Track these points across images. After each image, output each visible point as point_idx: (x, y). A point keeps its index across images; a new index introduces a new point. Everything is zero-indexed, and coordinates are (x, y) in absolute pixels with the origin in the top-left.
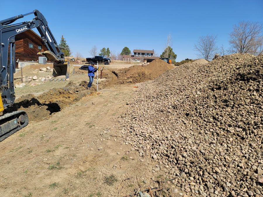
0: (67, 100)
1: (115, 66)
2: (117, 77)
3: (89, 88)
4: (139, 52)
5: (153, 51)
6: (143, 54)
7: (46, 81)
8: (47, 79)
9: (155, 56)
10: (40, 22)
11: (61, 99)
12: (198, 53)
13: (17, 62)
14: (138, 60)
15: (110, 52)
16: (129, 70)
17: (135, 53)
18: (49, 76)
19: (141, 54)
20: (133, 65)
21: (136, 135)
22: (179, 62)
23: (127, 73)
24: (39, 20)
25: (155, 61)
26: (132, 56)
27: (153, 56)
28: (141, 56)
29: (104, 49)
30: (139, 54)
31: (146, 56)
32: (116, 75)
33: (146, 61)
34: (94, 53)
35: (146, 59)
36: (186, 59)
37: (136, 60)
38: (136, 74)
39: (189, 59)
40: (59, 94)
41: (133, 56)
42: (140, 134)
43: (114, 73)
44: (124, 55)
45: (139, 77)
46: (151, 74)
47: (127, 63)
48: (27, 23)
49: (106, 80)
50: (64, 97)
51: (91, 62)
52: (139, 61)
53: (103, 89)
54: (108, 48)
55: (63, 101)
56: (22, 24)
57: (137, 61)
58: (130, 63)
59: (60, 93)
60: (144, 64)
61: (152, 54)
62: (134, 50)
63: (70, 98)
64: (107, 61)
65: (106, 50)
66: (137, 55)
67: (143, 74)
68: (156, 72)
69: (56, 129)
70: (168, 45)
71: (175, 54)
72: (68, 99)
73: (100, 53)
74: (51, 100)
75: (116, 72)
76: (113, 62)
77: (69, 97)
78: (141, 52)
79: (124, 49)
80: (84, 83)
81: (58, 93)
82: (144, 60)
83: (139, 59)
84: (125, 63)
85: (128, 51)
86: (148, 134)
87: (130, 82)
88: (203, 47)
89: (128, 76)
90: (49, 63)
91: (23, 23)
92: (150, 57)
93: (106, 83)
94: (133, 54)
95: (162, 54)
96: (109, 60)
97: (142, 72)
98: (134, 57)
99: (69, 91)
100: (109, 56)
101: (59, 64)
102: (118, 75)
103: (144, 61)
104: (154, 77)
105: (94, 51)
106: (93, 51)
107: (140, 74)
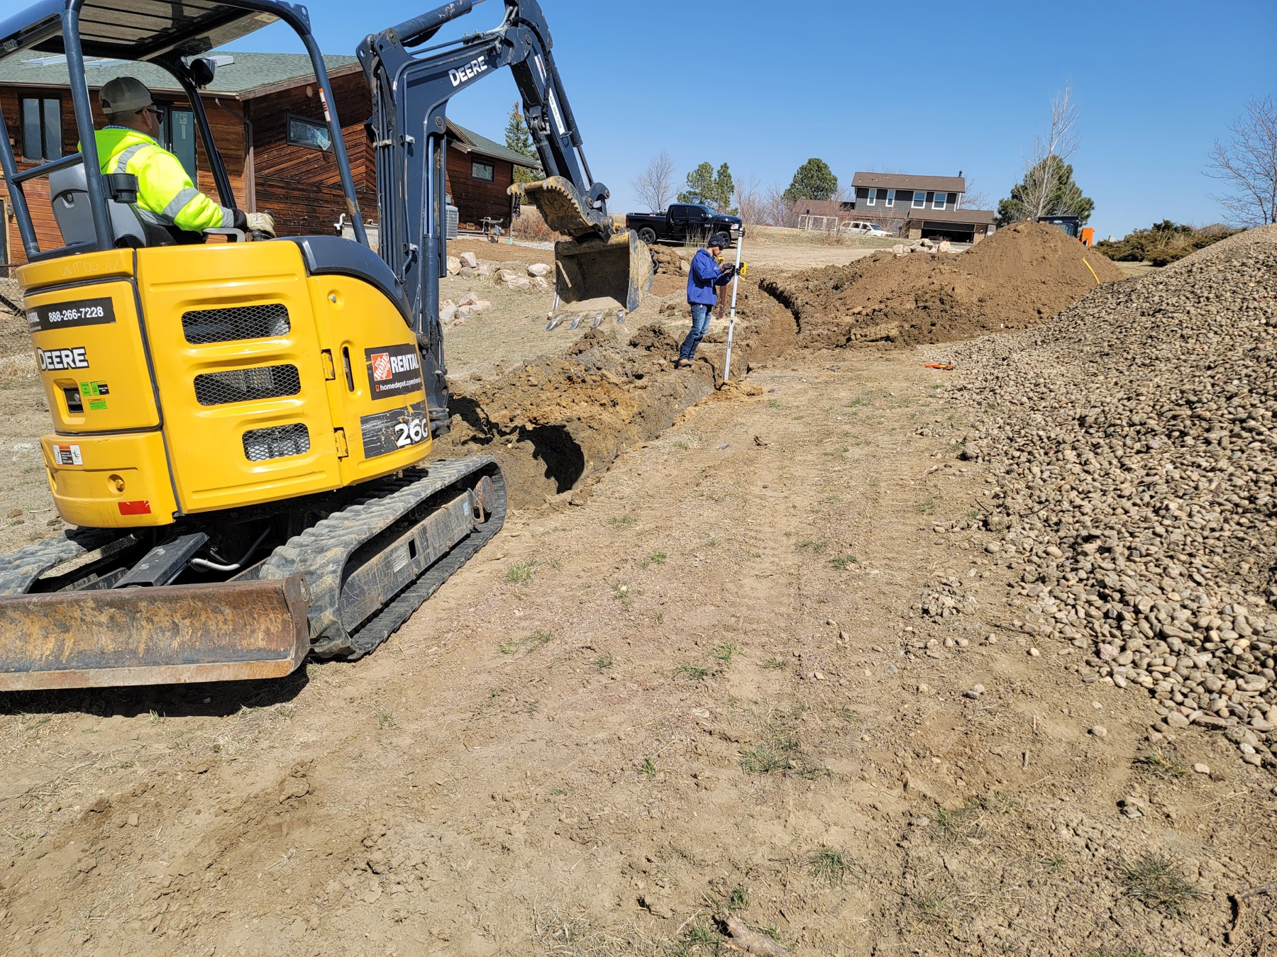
0: (606, 416)
1: (765, 256)
2: (789, 313)
3: (684, 361)
4: (882, 186)
5: (960, 178)
6: (904, 195)
7: (462, 319)
8: (465, 309)
9: (965, 207)
10: (531, 37)
11: (583, 409)
12: (1233, 189)
13: (338, 226)
14: (875, 228)
15: (733, 187)
16: (854, 277)
17: (862, 192)
18: (473, 296)
19: (891, 194)
20: (872, 251)
21: (1162, 636)
22: (1112, 240)
23: (848, 293)
24: (529, 24)
25: (1011, 233)
26: (845, 204)
27: (956, 206)
28: (890, 204)
29: (703, 171)
30: (882, 194)
31: (918, 209)
32: (784, 299)
33: (915, 233)
34: (658, 188)
35: (919, 221)
36: (1157, 227)
37: (865, 227)
38: (906, 298)
39: (1178, 221)
40: (565, 384)
41: (853, 205)
42: (1183, 635)
43: (771, 290)
44: (803, 202)
45: (922, 313)
46: (989, 303)
47: (825, 241)
48: (486, 43)
49: (745, 324)
50: (592, 400)
51: (648, 232)
52: (879, 233)
53: (760, 371)
54: (725, 167)
55: (592, 418)
56: (461, 45)
57: (874, 232)
58: (838, 241)
59: (570, 379)
60: (919, 248)
61: (952, 198)
62: (857, 174)
63: (618, 407)
64: (726, 227)
65: (715, 176)
66: (871, 203)
67: (946, 299)
68: (1016, 288)
69: (659, 558)
70: (1054, 149)
71: (1084, 195)
72: (611, 410)
73: (686, 189)
74: (535, 413)
75: (781, 285)
76: (751, 236)
77: (615, 404)
78: (892, 186)
79: (802, 168)
80: (651, 334)
81: (562, 378)
82: (910, 224)
83: (880, 223)
84: (812, 240)
85: (823, 179)
86: (1244, 643)
87: (887, 338)
88: (1267, 159)
89: (859, 309)
90: (468, 237)
91: (466, 41)
92: (938, 212)
93: (751, 342)
94: (850, 195)
95: (1007, 196)
96: (736, 226)
97: (936, 287)
98: (854, 212)
99: (604, 371)
100: (727, 202)
101: (585, 245)
102: (799, 302)
103: (908, 230)
104: (1003, 316)
105: (658, 180)
106: (654, 180)
107: (927, 297)
